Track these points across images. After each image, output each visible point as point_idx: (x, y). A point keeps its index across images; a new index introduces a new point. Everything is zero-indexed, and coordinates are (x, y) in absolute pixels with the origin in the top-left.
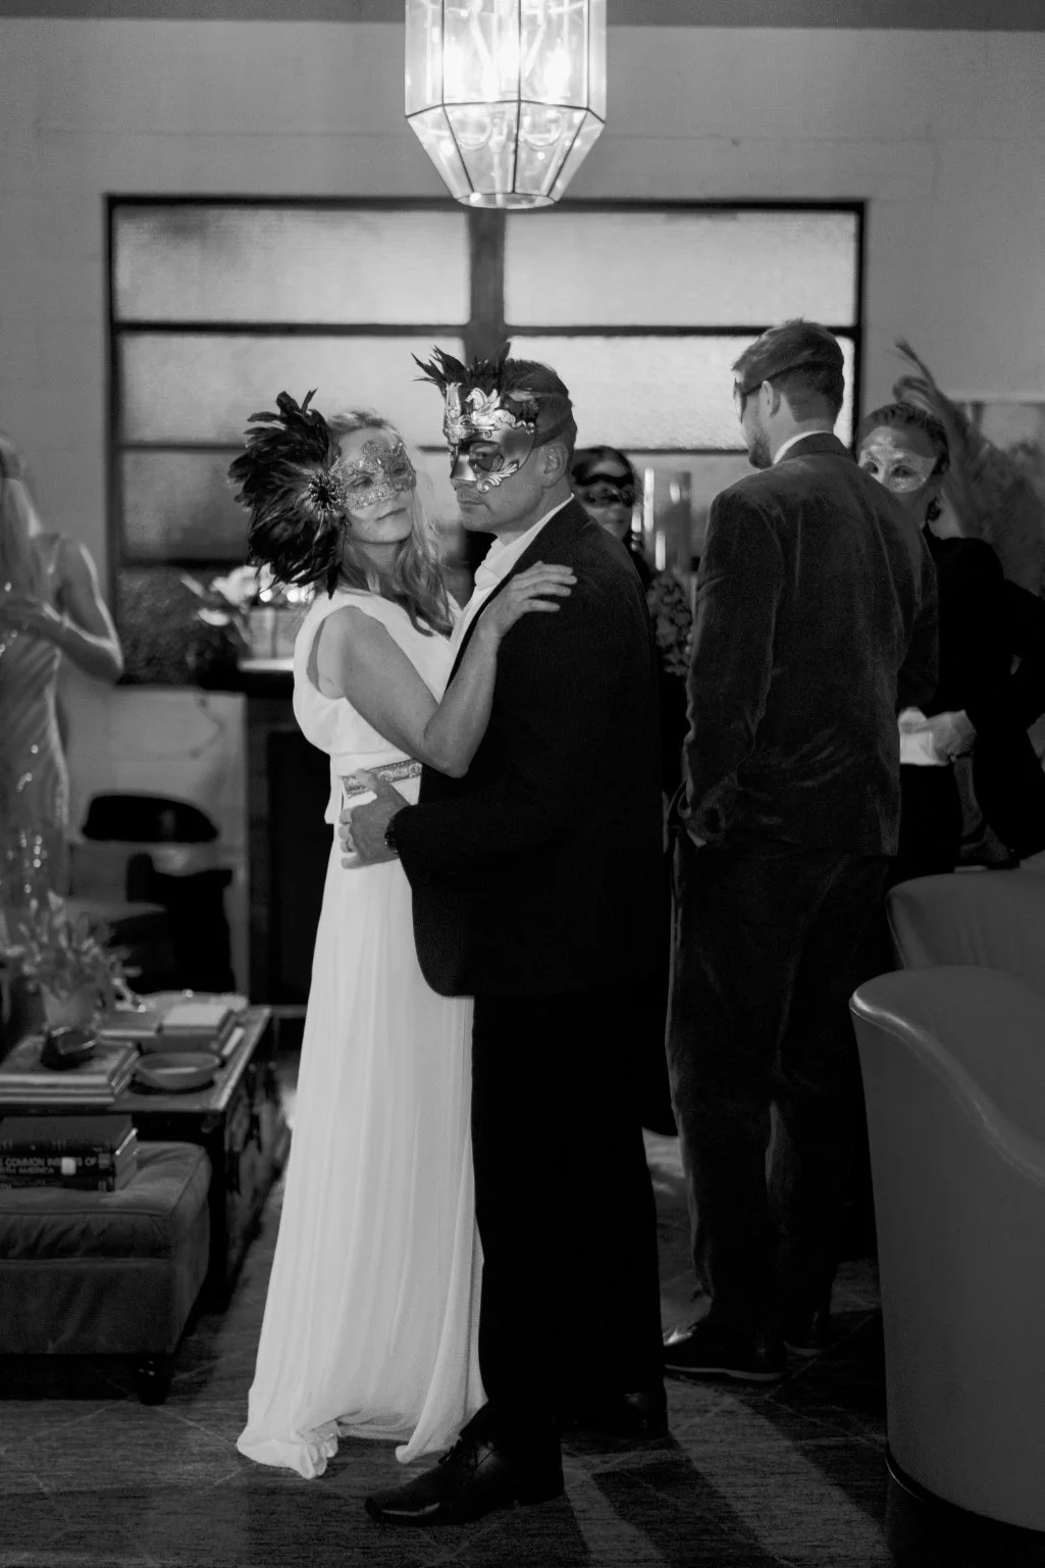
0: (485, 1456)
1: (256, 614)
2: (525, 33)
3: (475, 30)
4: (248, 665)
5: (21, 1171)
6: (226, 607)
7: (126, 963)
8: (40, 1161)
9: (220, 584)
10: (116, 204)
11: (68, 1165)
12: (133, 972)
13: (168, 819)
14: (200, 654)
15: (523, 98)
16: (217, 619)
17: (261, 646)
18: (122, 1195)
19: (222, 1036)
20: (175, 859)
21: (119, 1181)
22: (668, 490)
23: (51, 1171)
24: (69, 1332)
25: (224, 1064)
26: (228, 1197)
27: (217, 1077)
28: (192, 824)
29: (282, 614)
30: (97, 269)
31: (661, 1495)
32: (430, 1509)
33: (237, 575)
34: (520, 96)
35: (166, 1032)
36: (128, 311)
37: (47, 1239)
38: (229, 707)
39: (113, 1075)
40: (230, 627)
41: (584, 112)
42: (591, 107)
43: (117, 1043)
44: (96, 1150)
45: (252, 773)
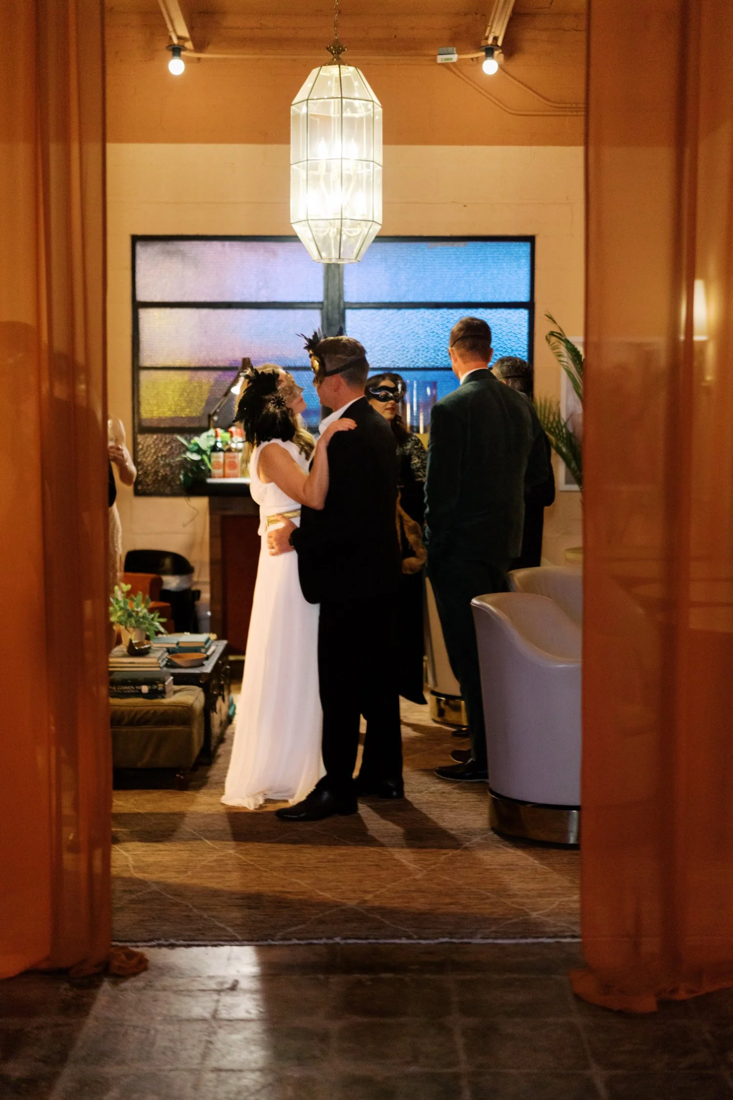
0: (326, 795)
1: (214, 454)
2: (344, 188)
3: (322, 183)
4: (209, 481)
5: (125, 692)
6: (200, 451)
7: (160, 617)
8: (133, 688)
9: (196, 440)
10: (136, 239)
11: (145, 689)
12: (163, 620)
13: (168, 562)
14: (185, 475)
15: (343, 217)
16: (196, 457)
17: (217, 472)
18: (167, 701)
19: (207, 646)
20: (172, 582)
21: (167, 696)
22: (426, 389)
23: (138, 691)
24: (147, 758)
25: (207, 658)
26: (211, 714)
27: (205, 663)
28: (181, 566)
29: (228, 454)
30: (128, 273)
31: (398, 813)
32: (302, 815)
33: (204, 435)
34: (342, 216)
35: (181, 645)
36: (141, 297)
37: (138, 716)
38: (201, 503)
39: (159, 659)
40: (202, 460)
41: (371, 223)
42: (375, 220)
43: (159, 649)
44: (157, 682)
45: (212, 536)
